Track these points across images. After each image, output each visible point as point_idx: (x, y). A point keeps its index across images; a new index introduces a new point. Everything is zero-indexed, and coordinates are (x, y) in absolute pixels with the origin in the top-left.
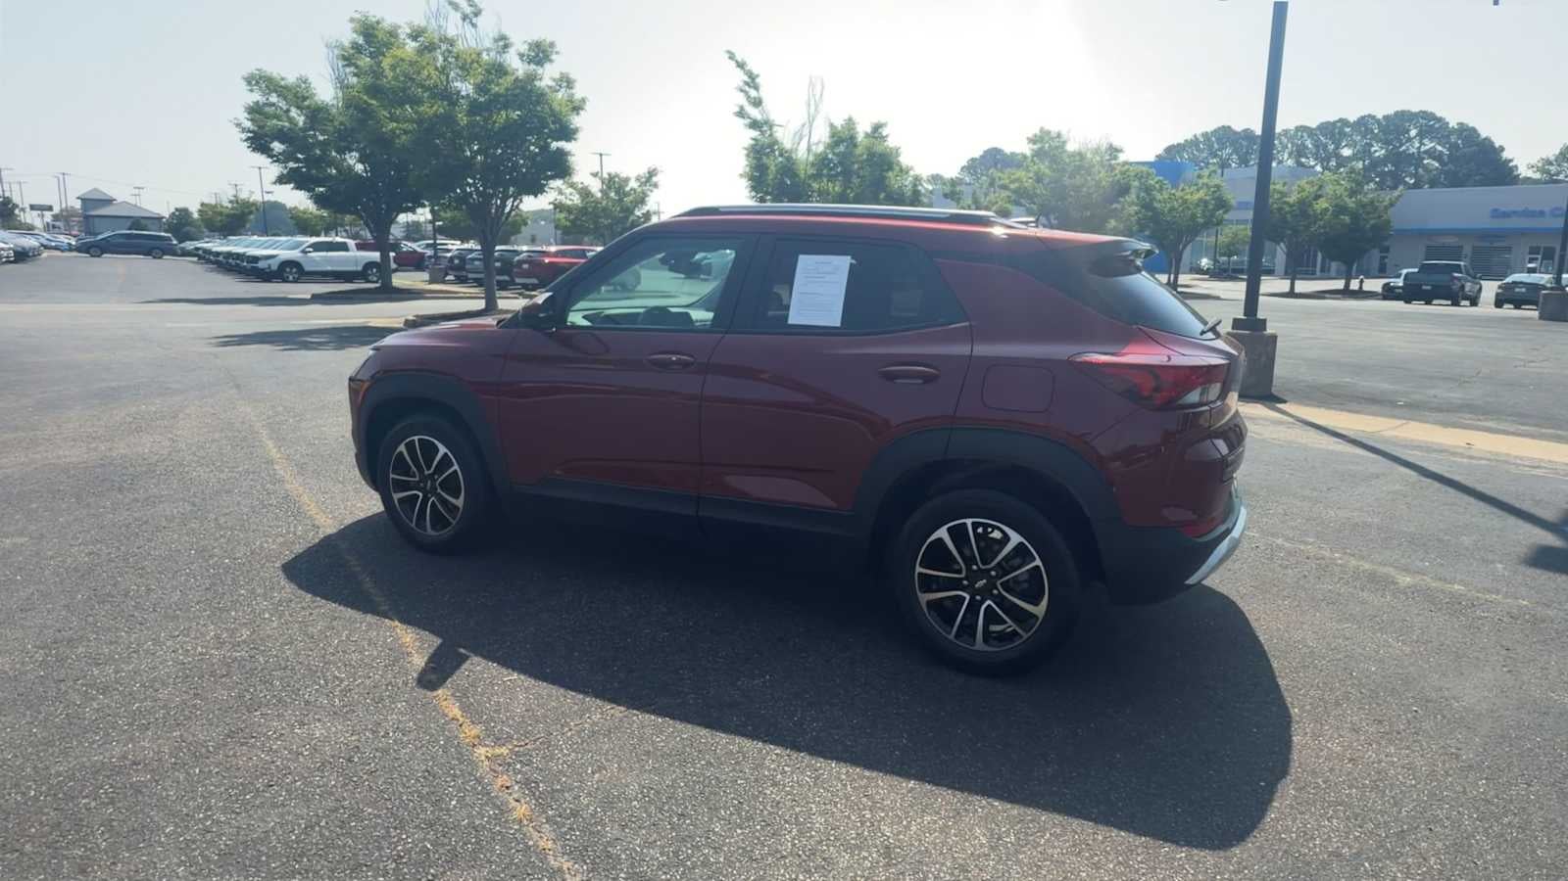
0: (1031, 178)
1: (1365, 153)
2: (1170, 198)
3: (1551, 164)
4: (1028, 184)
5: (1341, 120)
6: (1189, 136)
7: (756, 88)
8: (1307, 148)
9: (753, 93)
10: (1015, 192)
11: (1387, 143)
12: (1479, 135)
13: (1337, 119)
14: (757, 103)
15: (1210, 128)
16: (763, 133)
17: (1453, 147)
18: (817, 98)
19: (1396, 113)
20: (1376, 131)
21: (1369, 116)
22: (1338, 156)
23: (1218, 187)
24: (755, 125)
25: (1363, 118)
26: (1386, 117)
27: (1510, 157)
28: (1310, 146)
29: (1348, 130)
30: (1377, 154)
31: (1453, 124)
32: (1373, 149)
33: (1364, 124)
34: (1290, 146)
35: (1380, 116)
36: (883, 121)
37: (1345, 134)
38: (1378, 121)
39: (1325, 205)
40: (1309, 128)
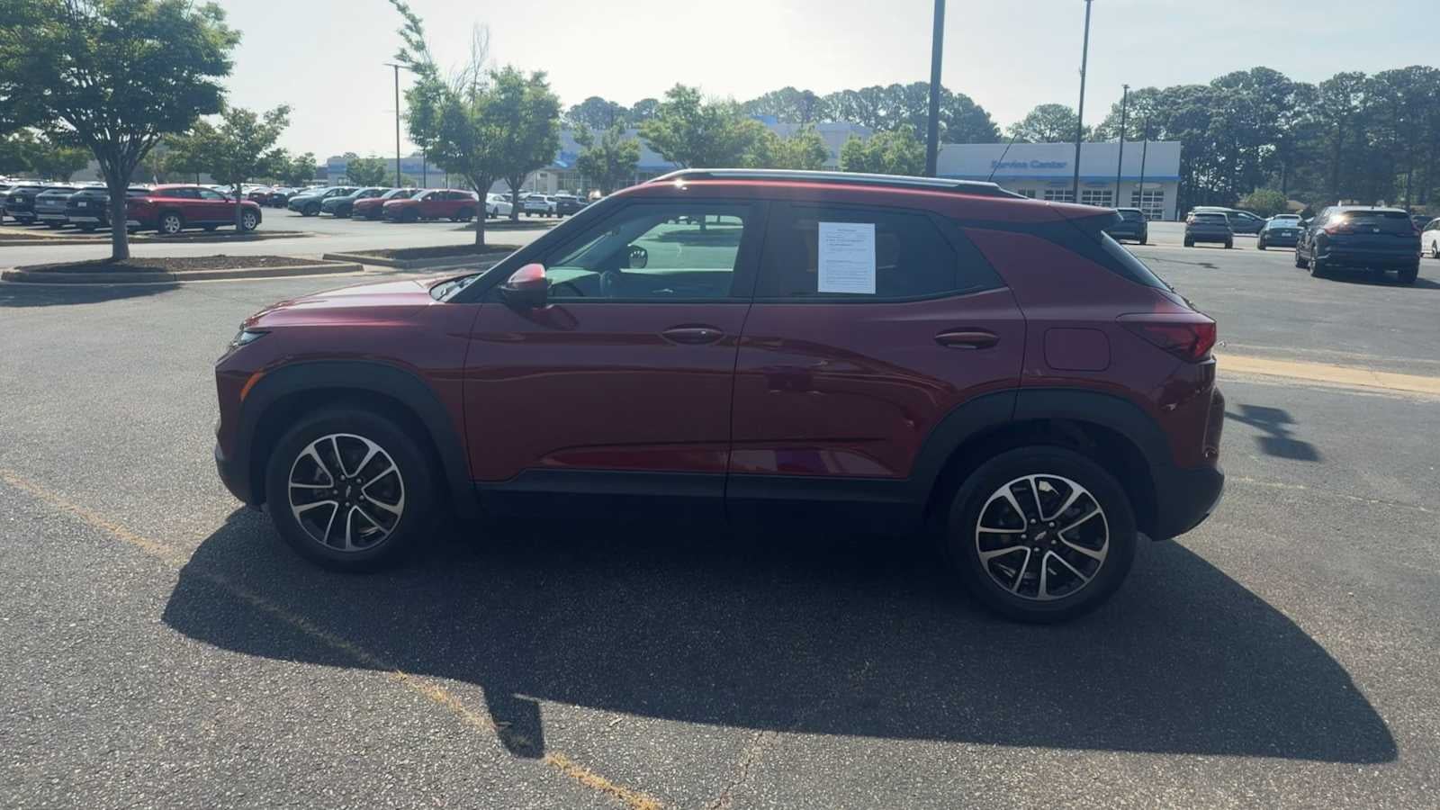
0: (669, 128)
1: (895, 114)
2: (780, 148)
3: (1021, 127)
4: (667, 132)
5: (877, 87)
7: (419, 32)
8: (852, 108)
9: (415, 37)
10: (655, 140)
11: (910, 107)
12: (973, 104)
13: (873, 86)
14: (420, 47)
15: (778, 88)
16: (426, 77)
17: (956, 112)
18: (483, 44)
19: (916, 83)
20: (903, 97)
21: (897, 85)
22: (877, 116)
23: (817, 140)
24: (417, 68)
25: (893, 86)
26: (909, 87)
27: (994, 122)
28: (855, 107)
29: (882, 95)
30: (904, 115)
31: (955, 94)
32: (901, 111)
33: (894, 89)
34: (840, 106)
35: (904, 86)
36: (543, 70)
37: (880, 99)
38: (903, 90)
39: (891, 156)
40: (854, 92)
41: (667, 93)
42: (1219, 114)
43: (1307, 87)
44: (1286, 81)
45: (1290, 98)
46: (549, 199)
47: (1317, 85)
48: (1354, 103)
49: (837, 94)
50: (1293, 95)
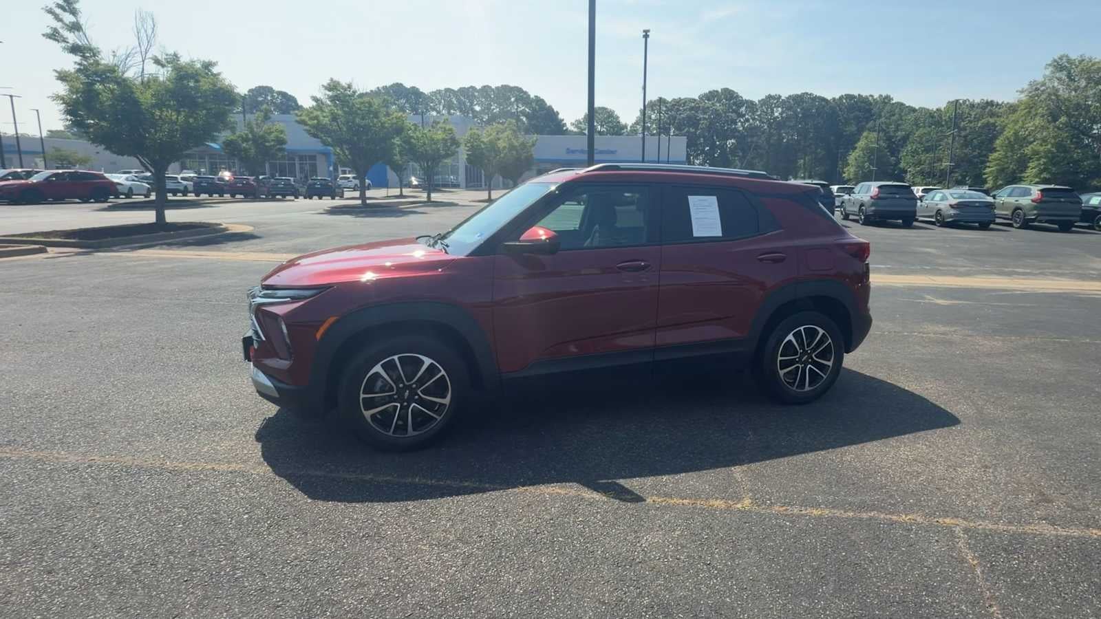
1: (487, 109)
2: (422, 136)
3: (581, 123)
4: (326, 121)
5: (472, 87)
6: (374, 88)
7: (74, 12)
8: (453, 103)
9: (68, 18)
10: (313, 127)
11: (500, 104)
12: (546, 104)
13: (469, 86)
14: (75, 27)
15: (389, 84)
16: (84, 57)
17: (534, 110)
18: (149, 32)
19: (502, 86)
20: (492, 96)
21: (488, 86)
22: (473, 111)
23: (450, 130)
24: (75, 49)
25: (485, 87)
26: (497, 88)
27: (562, 118)
28: (455, 102)
29: (476, 94)
30: (495, 111)
31: (532, 96)
32: (492, 108)
33: (486, 89)
34: (443, 101)
35: (493, 87)
36: (214, 61)
37: (475, 96)
38: (493, 90)
39: (504, 145)
40: (453, 90)
41: (323, 85)
42: (704, 119)
43: (752, 102)
44: (740, 99)
45: (743, 109)
46: (183, 179)
47: (757, 102)
48: (776, 114)
49: (439, 91)
50: (744, 108)
